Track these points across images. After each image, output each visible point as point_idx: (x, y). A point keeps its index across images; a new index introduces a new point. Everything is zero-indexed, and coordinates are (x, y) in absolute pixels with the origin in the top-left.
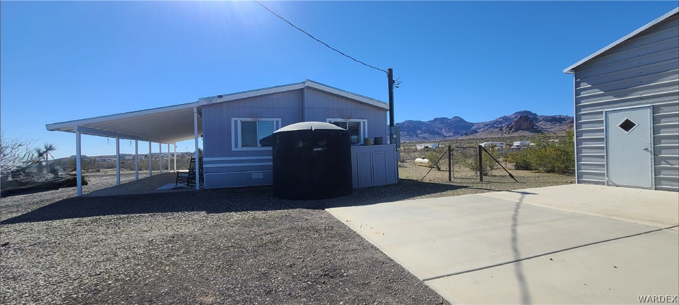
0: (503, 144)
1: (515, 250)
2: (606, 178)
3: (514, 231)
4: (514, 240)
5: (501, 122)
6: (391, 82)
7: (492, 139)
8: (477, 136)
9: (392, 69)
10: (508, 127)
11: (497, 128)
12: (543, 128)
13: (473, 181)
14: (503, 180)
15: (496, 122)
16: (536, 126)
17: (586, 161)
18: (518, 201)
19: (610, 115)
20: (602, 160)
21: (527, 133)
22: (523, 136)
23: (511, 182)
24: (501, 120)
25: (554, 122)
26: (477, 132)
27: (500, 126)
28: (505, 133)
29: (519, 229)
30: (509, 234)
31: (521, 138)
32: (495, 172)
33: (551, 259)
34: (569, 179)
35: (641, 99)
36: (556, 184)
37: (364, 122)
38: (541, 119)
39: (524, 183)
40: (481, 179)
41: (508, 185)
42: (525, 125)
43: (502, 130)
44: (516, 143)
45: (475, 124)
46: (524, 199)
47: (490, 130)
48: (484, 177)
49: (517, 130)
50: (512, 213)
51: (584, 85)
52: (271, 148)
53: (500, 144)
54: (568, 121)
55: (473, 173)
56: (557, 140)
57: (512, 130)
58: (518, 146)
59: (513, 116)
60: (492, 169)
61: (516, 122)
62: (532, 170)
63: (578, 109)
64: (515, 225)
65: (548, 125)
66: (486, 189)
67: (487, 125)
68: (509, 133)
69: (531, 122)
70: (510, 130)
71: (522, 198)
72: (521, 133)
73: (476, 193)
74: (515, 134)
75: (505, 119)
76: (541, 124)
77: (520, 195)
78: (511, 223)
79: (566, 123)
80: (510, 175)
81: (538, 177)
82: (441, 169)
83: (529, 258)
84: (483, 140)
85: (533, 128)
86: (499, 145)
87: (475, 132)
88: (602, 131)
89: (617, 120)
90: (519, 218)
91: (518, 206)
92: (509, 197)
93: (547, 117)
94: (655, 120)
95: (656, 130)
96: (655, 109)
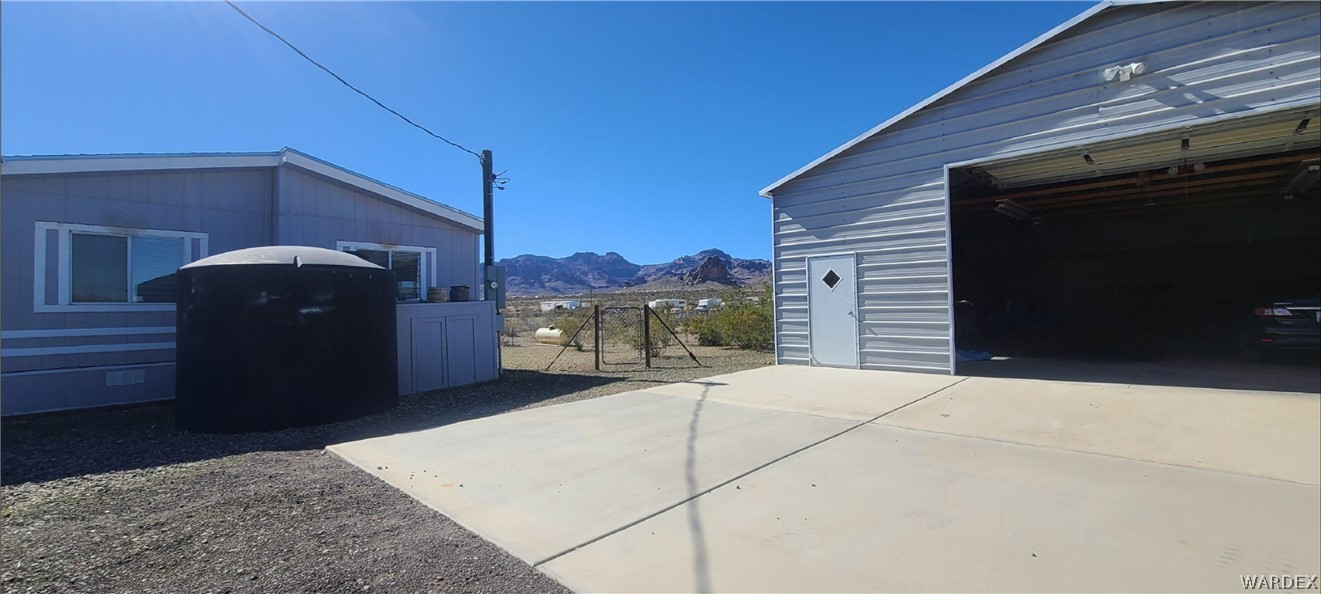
0: (683, 302)
1: (691, 481)
2: (810, 355)
3: (691, 449)
4: (690, 463)
5: (681, 267)
6: (489, 178)
7: (668, 294)
8: (647, 288)
9: (490, 152)
10: (691, 274)
11: (676, 275)
12: (736, 278)
13: (635, 367)
14: (680, 364)
15: (673, 266)
16: (730, 275)
17: (787, 332)
18: (699, 398)
19: (814, 263)
20: (805, 328)
21: (716, 286)
22: (712, 290)
23: (692, 367)
24: (682, 262)
26: (645, 282)
27: (679, 272)
28: (687, 284)
29: (698, 445)
30: (683, 456)
31: (710, 293)
32: (669, 352)
33: (738, 488)
35: (844, 243)
37: (429, 255)
38: (735, 264)
39: (710, 367)
40: (648, 364)
41: (686, 372)
42: (715, 272)
43: (682, 279)
44: (703, 302)
45: (643, 267)
46: (708, 394)
47: (664, 278)
48: (652, 360)
49: (703, 281)
50: (690, 418)
51: (784, 218)
52: (173, 307)
53: (680, 302)
55: (636, 354)
57: (697, 280)
58: (705, 306)
59: (697, 258)
60: (666, 343)
61: (702, 267)
62: (721, 345)
63: (777, 255)
64: (692, 438)
65: (746, 274)
66: (654, 381)
67: (662, 270)
68: (693, 285)
69: (723, 267)
70: (695, 279)
71: (706, 392)
72: (710, 285)
73: (638, 389)
74: (701, 287)
75: (687, 260)
76: (736, 272)
77: (702, 388)
78: (687, 435)
80: (691, 354)
81: (730, 357)
82: (583, 349)
83: (709, 491)
84: (653, 296)
85: (725, 278)
86: (678, 304)
87: (642, 281)
88: (803, 286)
89: (821, 270)
90: (699, 426)
91: (699, 404)
92: (688, 393)
93: (743, 261)
94: (859, 273)
95: (860, 287)
96: (859, 258)
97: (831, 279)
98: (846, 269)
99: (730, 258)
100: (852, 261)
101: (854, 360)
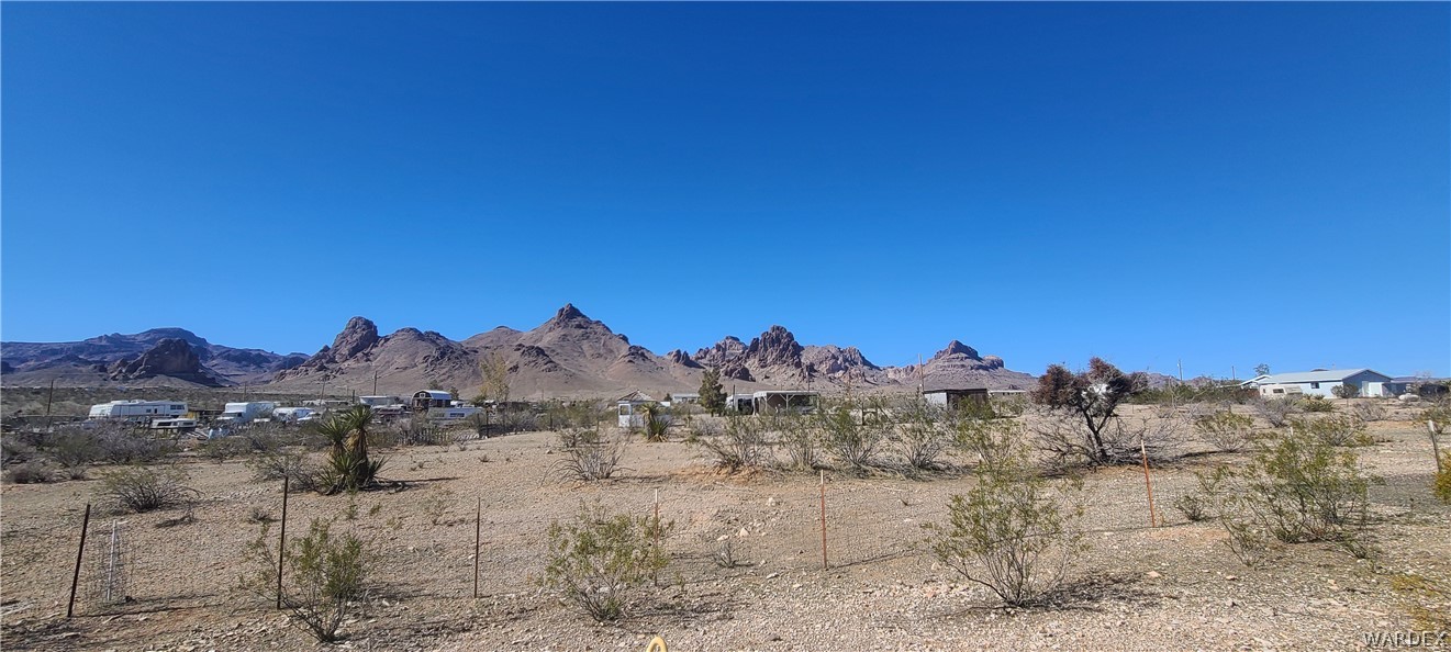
5: (102, 350)
10: (124, 363)
11: (90, 363)
12: (217, 374)
15: (88, 347)
16: (203, 368)
21: (185, 385)
22: (168, 389)
24: (104, 343)
25: (244, 363)
27: (97, 358)
28: (114, 378)
38: (215, 353)
42: (177, 362)
43: (103, 369)
44: (235, 407)
47: (64, 366)
49: (151, 375)
54: (274, 364)
57: (136, 374)
59: (139, 339)
61: (151, 353)
65: (232, 369)
68: (126, 379)
69: (193, 357)
70: (133, 369)
72: (161, 381)
75: (117, 342)
76: (214, 366)
79: (269, 368)
85: (194, 372)
93: (229, 350)
99: (208, 345)
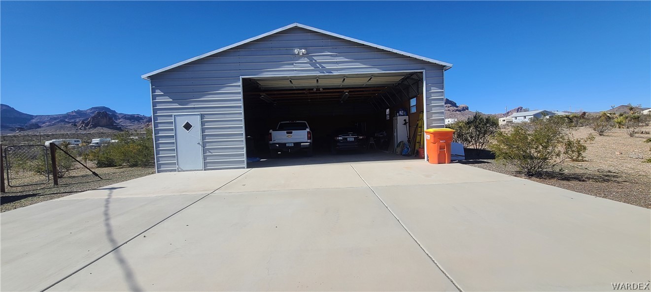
0: (78, 141)
1: (112, 241)
2: (177, 166)
3: (108, 225)
4: (109, 232)
5: (74, 117)
7: (63, 136)
8: (41, 132)
10: (83, 122)
11: (70, 123)
12: (122, 126)
13: (43, 186)
14: (84, 180)
15: (68, 116)
16: (116, 123)
17: (163, 155)
18: (107, 197)
19: (177, 118)
20: (173, 152)
21: (106, 130)
22: (102, 133)
23: (95, 181)
24: (74, 114)
25: (133, 120)
26: (40, 127)
27: (73, 121)
28: (80, 129)
29: (113, 222)
30: (103, 229)
31: (100, 135)
32: (73, 173)
33: (145, 237)
34: (150, 170)
35: (194, 108)
36: (141, 176)
38: (120, 116)
39: (110, 179)
40: (56, 183)
41: (92, 184)
42: (104, 121)
43: (75, 125)
44: (96, 141)
45: (36, 116)
46: (113, 194)
47: (59, 125)
48: (59, 180)
49: (95, 126)
50: (103, 209)
51: (158, 92)
53: (75, 141)
54: (145, 120)
55: (43, 178)
56: (137, 137)
57: (89, 126)
58: (97, 143)
59: (89, 111)
60: (68, 169)
61: (93, 118)
62: (116, 166)
63: (155, 111)
64: (107, 219)
65: (128, 123)
66: (67, 193)
67: (55, 119)
68: (85, 129)
69: (110, 118)
70: (87, 125)
71: (110, 193)
72: (100, 129)
73: (52, 199)
74: (93, 131)
75: (79, 113)
76: (120, 122)
77: (108, 191)
78: (103, 218)
79: (143, 122)
80: (94, 173)
81: (124, 172)
83: (126, 243)
84: (48, 137)
85: (113, 125)
86: (74, 143)
87: (37, 126)
88: (172, 130)
89: (181, 122)
90: (110, 212)
91: (107, 201)
92: (96, 196)
93: (125, 115)
94: (203, 123)
95: (203, 130)
96: (202, 116)
97: (188, 126)
98: (195, 121)
99: (117, 113)
100: (199, 117)
101: (201, 166)
